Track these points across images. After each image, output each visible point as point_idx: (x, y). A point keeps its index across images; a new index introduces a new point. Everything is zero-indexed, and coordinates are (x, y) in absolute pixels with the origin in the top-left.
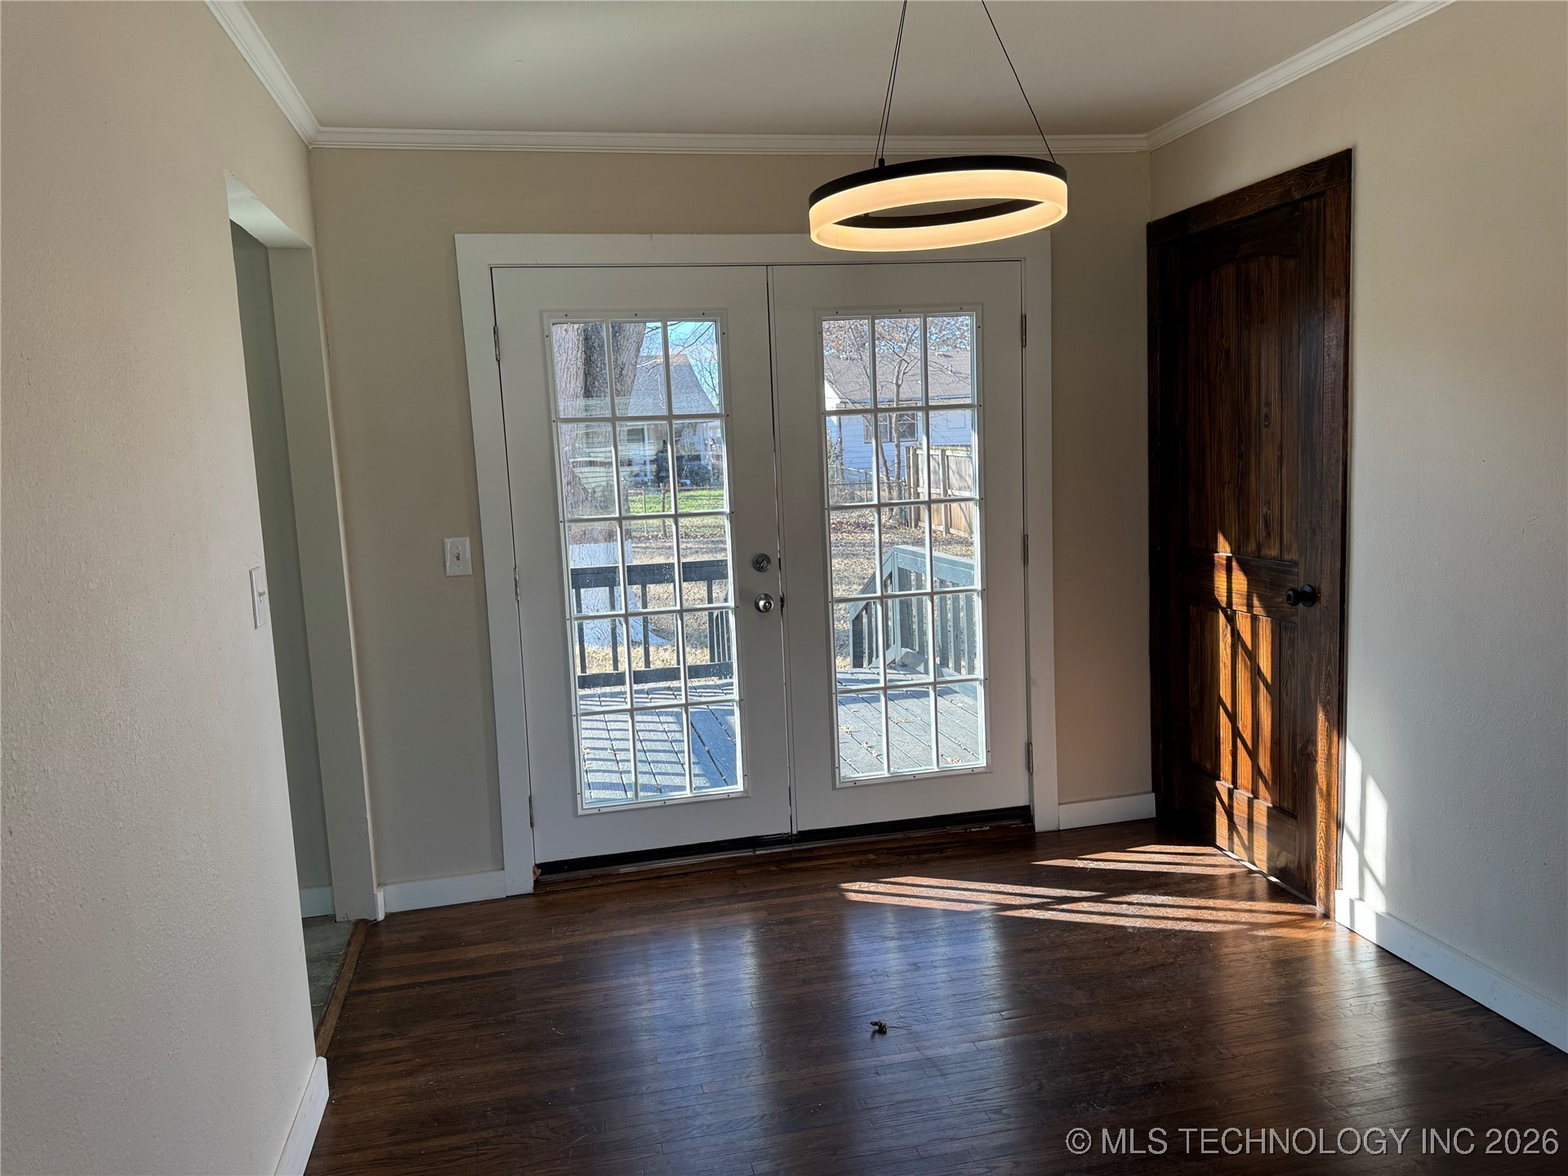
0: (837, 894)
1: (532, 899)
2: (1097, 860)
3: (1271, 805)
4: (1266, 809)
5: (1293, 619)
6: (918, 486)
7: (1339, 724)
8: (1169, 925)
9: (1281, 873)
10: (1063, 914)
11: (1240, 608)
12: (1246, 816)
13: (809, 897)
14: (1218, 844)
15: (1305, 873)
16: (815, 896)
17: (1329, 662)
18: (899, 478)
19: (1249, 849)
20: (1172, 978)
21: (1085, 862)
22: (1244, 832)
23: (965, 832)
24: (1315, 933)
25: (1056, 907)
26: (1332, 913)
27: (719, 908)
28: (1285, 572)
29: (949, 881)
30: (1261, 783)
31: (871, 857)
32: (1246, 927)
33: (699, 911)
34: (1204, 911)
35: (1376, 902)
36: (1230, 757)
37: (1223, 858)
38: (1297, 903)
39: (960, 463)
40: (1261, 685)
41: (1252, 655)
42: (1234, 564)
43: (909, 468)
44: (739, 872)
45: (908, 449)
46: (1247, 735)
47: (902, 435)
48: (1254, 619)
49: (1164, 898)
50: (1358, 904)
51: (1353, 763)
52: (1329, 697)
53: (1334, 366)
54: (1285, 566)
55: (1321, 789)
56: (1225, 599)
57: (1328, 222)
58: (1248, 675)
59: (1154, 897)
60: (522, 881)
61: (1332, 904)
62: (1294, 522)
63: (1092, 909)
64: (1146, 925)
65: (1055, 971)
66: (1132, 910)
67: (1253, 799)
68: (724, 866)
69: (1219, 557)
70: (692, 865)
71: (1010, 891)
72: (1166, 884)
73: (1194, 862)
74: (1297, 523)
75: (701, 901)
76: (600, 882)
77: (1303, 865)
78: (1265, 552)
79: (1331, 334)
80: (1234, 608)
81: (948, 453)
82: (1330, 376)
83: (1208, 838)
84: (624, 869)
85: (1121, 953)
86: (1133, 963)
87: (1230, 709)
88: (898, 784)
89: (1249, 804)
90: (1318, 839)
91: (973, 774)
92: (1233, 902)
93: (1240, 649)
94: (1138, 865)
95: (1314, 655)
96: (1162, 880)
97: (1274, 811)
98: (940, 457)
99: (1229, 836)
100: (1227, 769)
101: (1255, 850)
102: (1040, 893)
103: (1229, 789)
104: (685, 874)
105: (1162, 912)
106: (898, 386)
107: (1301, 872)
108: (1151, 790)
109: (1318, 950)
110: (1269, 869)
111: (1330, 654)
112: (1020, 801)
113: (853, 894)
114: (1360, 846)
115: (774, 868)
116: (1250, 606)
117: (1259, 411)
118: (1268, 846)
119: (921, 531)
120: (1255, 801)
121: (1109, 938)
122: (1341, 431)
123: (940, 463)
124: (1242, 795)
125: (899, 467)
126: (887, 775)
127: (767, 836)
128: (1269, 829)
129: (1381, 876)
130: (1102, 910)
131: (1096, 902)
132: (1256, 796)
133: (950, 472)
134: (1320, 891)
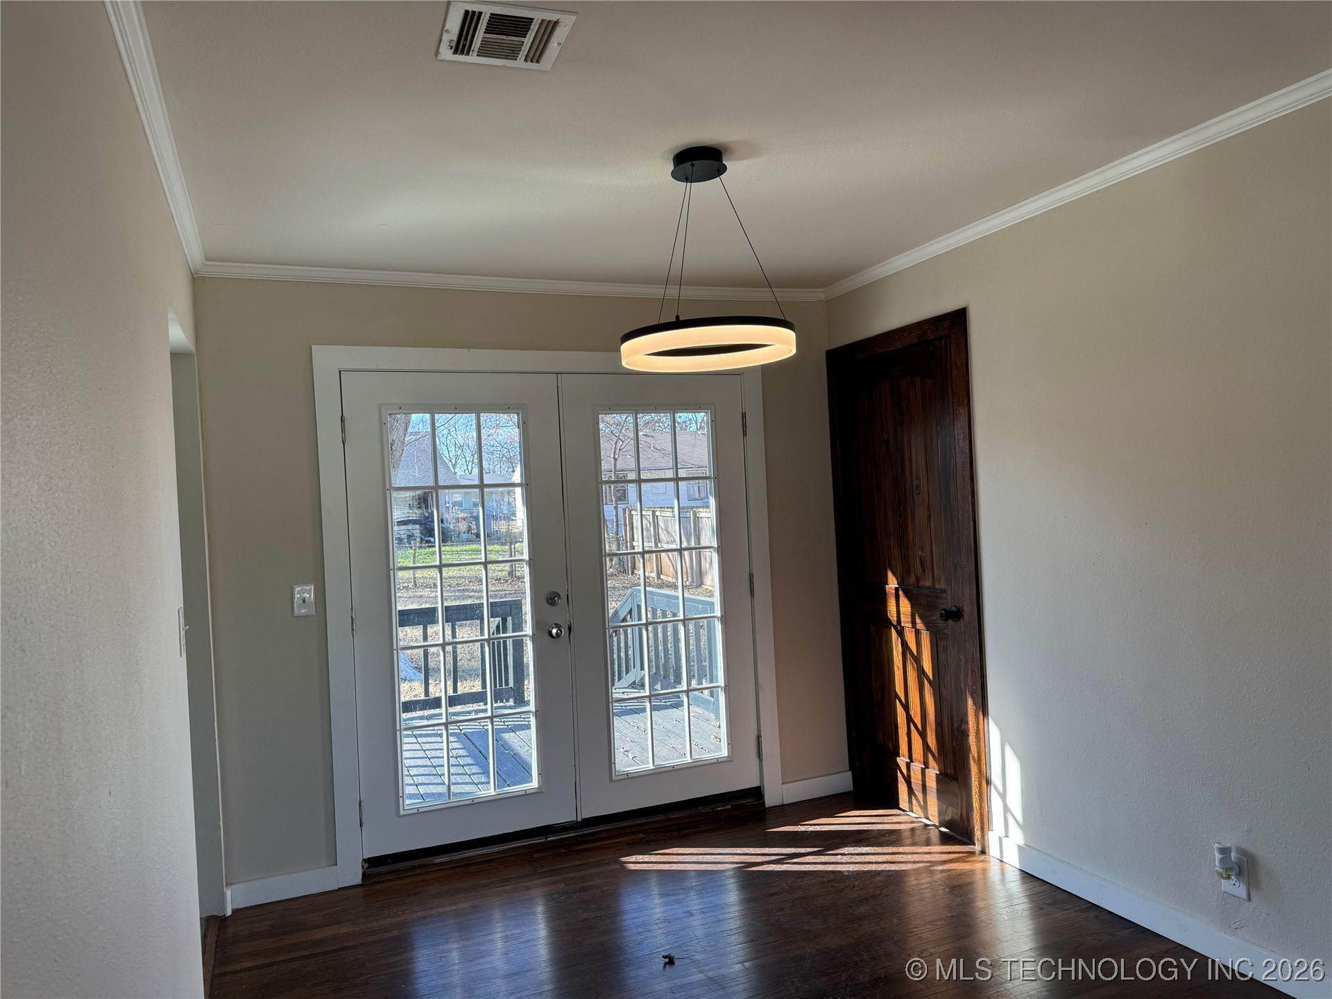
0: (618, 866)
1: (360, 890)
2: (814, 825)
3: (938, 772)
4: (935, 776)
5: (945, 631)
6: (633, 540)
7: (983, 707)
8: (873, 867)
9: (948, 824)
10: (795, 866)
11: (906, 625)
12: (921, 783)
13: (596, 870)
14: (901, 807)
15: (966, 822)
16: (601, 869)
17: (973, 661)
18: (617, 534)
19: (925, 808)
20: (881, 904)
21: (806, 827)
22: (920, 795)
23: (713, 811)
24: (977, 865)
25: (789, 861)
26: (987, 850)
27: (525, 884)
28: (937, 597)
29: (705, 849)
30: (930, 757)
31: (642, 836)
32: (928, 864)
33: (507, 888)
34: (897, 856)
35: (1017, 836)
36: (906, 738)
37: (906, 817)
38: (962, 845)
39: (667, 521)
40: (926, 681)
41: (917, 660)
42: (901, 592)
43: (626, 526)
44: (536, 855)
45: (624, 510)
46: (918, 720)
47: (619, 499)
48: (918, 633)
49: (867, 848)
50: (1004, 840)
51: (994, 734)
52: (975, 687)
53: (962, 452)
54: (937, 593)
55: (973, 757)
56: (895, 619)
57: (953, 355)
58: (915, 674)
59: (860, 848)
60: (351, 874)
61: (986, 843)
62: (941, 561)
63: (816, 861)
64: (856, 869)
65: (795, 908)
66: (845, 859)
67: (925, 769)
68: (523, 852)
69: (890, 588)
70: (496, 852)
71: (753, 852)
72: (868, 839)
73: (885, 821)
74: (944, 563)
75: (508, 880)
76: (419, 871)
77: (965, 816)
78: (922, 583)
79: (959, 430)
80: (902, 625)
81: (658, 513)
82: (961, 460)
83: (892, 803)
84: (438, 860)
85: (842, 890)
86: (852, 897)
87: (904, 702)
88: (661, 774)
89: (922, 773)
90: (974, 794)
91: (718, 762)
92: (917, 848)
93: (908, 655)
94: (845, 826)
95: (962, 657)
96: (864, 835)
97: (941, 776)
98: (651, 517)
99: (909, 799)
100: (904, 747)
101: (929, 809)
102: (776, 852)
103: (907, 763)
104: (491, 861)
105: (868, 858)
106: (615, 460)
107: (963, 821)
108: (848, 768)
109: (978, 877)
110: (939, 823)
111: (973, 655)
112: (753, 783)
113: (632, 865)
114: (1003, 796)
115: (564, 851)
116: (914, 623)
117: (912, 482)
118: (938, 804)
119: (636, 578)
120: (927, 770)
121: (832, 880)
122: (970, 497)
123: (651, 521)
124: (917, 767)
125: (617, 525)
126: (652, 768)
127: (557, 824)
128: (938, 791)
129: (1020, 818)
130: (823, 861)
131: (818, 855)
132: (927, 767)
133: (660, 529)
134: (978, 834)
